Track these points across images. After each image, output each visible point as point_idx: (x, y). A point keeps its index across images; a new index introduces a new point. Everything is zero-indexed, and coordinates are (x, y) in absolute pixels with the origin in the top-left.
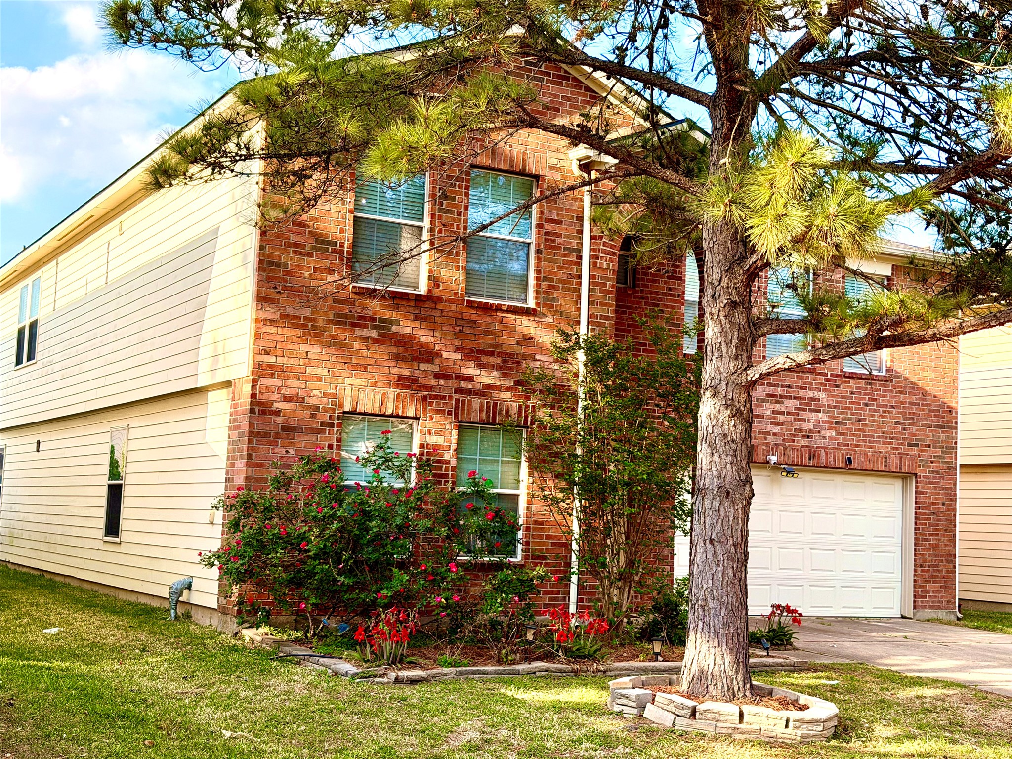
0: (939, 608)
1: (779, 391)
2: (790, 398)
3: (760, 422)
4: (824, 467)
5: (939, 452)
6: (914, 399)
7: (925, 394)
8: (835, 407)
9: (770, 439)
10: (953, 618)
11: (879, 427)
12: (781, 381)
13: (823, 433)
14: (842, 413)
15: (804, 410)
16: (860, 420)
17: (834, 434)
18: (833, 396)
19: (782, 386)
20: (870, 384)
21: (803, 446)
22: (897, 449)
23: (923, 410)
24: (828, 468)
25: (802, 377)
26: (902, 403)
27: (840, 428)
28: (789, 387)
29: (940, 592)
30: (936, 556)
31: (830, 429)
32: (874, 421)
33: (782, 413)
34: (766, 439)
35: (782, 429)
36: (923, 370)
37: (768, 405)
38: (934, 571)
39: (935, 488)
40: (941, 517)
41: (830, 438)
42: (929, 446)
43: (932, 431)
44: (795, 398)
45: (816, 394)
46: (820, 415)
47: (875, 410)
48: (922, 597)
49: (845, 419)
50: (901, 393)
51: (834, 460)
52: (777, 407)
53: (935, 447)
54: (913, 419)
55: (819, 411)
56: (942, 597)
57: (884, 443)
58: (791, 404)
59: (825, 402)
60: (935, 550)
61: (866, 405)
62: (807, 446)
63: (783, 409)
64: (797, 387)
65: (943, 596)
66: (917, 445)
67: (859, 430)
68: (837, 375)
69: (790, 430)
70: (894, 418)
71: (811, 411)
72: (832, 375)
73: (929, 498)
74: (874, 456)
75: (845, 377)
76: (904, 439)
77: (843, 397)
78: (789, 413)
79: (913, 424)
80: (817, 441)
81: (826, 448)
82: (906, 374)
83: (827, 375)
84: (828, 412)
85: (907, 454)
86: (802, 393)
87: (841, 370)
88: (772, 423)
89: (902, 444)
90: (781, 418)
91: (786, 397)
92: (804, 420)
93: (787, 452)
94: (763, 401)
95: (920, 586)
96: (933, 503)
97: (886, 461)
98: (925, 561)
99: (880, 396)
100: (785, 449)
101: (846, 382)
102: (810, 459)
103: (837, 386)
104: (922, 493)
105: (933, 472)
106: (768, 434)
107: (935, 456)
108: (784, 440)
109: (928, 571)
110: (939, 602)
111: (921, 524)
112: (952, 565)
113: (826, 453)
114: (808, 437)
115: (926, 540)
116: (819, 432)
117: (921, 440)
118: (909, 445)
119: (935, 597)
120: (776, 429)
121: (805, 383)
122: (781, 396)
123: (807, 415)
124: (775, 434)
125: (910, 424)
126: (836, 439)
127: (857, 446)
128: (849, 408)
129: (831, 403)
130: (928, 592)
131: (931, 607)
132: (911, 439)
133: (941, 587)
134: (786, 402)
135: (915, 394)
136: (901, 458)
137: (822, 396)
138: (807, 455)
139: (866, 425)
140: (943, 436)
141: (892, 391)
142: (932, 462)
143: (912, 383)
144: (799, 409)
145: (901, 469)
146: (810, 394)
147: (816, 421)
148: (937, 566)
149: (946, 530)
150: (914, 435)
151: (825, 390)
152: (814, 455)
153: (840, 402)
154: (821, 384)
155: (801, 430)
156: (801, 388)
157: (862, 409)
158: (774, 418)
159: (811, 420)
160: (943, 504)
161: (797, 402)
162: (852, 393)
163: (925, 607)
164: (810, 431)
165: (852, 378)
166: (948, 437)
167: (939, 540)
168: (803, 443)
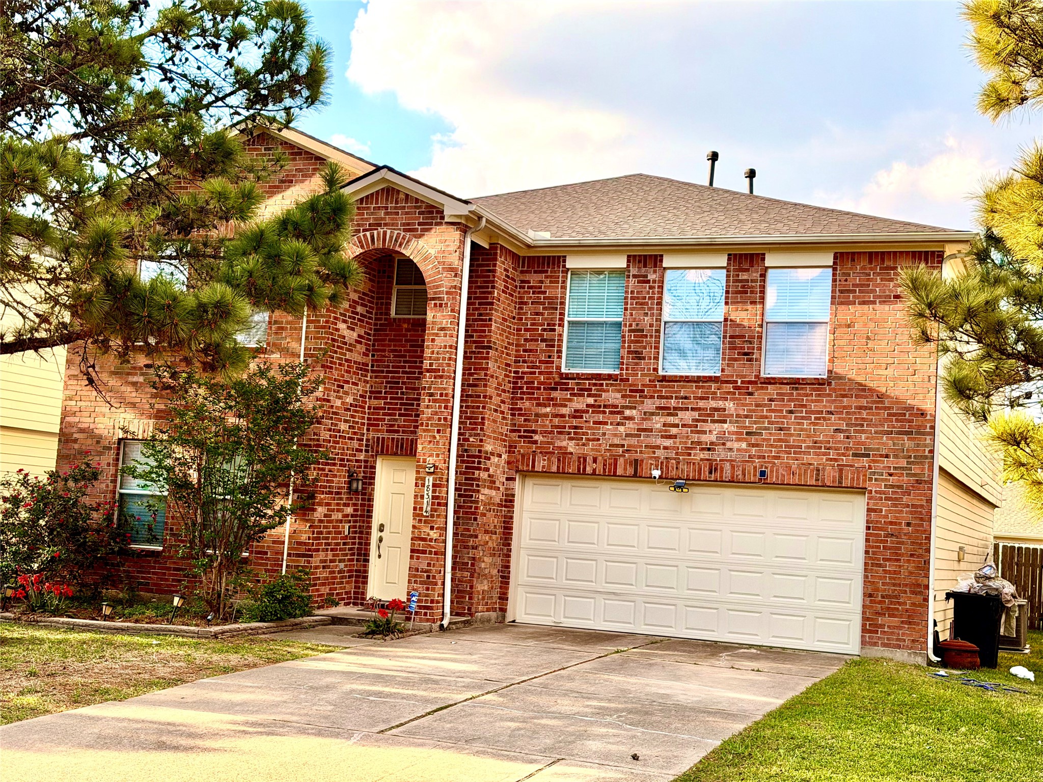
0: (899, 647)
1: (673, 403)
2: (687, 409)
3: (648, 436)
4: (729, 481)
5: (903, 463)
6: (864, 402)
7: (881, 397)
8: (746, 417)
9: (660, 453)
10: (920, 661)
11: (809, 436)
12: (676, 392)
13: (729, 445)
14: (755, 423)
15: (704, 421)
16: (781, 429)
17: (744, 445)
18: (743, 405)
19: (676, 398)
20: (797, 389)
21: (702, 460)
22: (836, 460)
23: (878, 414)
24: (734, 482)
25: (703, 387)
26: (845, 407)
27: (753, 440)
28: (686, 398)
29: (899, 628)
30: (894, 585)
31: (738, 440)
32: (802, 430)
33: (677, 426)
34: (654, 453)
35: (675, 443)
36: (880, 368)
37: (657, 418)
38: (891, 603)
39: (895, 505)
40: (904, 539)
41: (738, 450)
42: (887, 456)
43: (892, 439)
44: (693, 409)
45: (720, 404)
46: (726, 426)
47: (803, 418)
48: (870, 632)
49: (760, 428)
50: (844, 396)
51: (744, 474)
52: (671, 420)
53: (896, 456)
54: (862, 425)
55: (725, 422)
56: (903, 634)
57: (816, 454)
58: (688, 416)
59: (733, 411)
60: (894, 579)
61: (791, 412)
62: (708, 460)
63: (677, 422)
64: (695, 398)
65: (906, 633)
66: (868, 456)
67: (780, 440)
68: (750, 382)
69: (686, 443)
70: (832, 424)
71: (713, 421)
72: (742, 382)
73: (886, 516)
74: (800, 469)
75: (761, 383)
76: (847, 449)
77: (757, 405)
78: (684, 426)
79: (863, 432)
80: (720, 454)
81: (732, 461)
82: (852, 375)
83: (736, 382)
84: (737, 422)
85: (852, 466)
86: (701, 404)
87: (757, 376)
88: (662, 437)
89: (843, 454)
90: (674, 431)
91: (681, 409)
92: (704, 432)
93: (680, 466)
94: (653, 414)
95: (868, 619)
96: (891, 523)
97: (818, 475)
98: (877, 590)
99: (812, 401)
100: (678, 463)
101: (762, 388)
102: (710, 473)
103: (751, 394)
104: (875, 511)
105: (892, 486)
106: (658, 447)
107: (895, 468)
108: (677, 454)
109: (880, 602)
110: (898, 640)
111: (873, 547)
112: (920, 598)
113: (733, 467)
114: (709, 449)
115: (880, 565)
116: (724, 444)
117: (873, 450)
118: (855, 455)
119: (892, 633)
120: (668, 443)
121: (706, 393)
122: (675, 408)
123: (707, 427)
124: (665, 448)
125: (856, 431)
126: (746, 451)
127: (778, 458)
128: (766, 417)
129: (741, 413)
130: (882, 626)
131: (884, 645)
132: (857, 449)
133: (902, 622)
134: (681, 414)
135: (866, 397)
136: (841, 471)
137: (730, 406)
138: (707, 469)
139: (791, 435)
140: (908, 443)
141: (830, 395)
142: (891, 475)
143: (860, 384)
144: (697, 421)
145: (840, 482)
146: (713, 404)
147: (719, 433)
148: (896, 597)
149: (912, 555)
150: (863, 443)
151: (732, 399)
152: (716, 469)
153: (754, 411)
154: (729, 393)
155: (699, 443)
156: (702, 398)
157: (784, 417)
158: (666, 431)
159: (712, 432)
160: (908, 524)
161: (696, 415)
162: (771, 400)
163: (875, 644)
164: (712, 443)
165: (770, 383)
166: (918, 445)
167: (900, 566)
168: (702, 456)
